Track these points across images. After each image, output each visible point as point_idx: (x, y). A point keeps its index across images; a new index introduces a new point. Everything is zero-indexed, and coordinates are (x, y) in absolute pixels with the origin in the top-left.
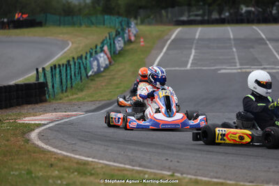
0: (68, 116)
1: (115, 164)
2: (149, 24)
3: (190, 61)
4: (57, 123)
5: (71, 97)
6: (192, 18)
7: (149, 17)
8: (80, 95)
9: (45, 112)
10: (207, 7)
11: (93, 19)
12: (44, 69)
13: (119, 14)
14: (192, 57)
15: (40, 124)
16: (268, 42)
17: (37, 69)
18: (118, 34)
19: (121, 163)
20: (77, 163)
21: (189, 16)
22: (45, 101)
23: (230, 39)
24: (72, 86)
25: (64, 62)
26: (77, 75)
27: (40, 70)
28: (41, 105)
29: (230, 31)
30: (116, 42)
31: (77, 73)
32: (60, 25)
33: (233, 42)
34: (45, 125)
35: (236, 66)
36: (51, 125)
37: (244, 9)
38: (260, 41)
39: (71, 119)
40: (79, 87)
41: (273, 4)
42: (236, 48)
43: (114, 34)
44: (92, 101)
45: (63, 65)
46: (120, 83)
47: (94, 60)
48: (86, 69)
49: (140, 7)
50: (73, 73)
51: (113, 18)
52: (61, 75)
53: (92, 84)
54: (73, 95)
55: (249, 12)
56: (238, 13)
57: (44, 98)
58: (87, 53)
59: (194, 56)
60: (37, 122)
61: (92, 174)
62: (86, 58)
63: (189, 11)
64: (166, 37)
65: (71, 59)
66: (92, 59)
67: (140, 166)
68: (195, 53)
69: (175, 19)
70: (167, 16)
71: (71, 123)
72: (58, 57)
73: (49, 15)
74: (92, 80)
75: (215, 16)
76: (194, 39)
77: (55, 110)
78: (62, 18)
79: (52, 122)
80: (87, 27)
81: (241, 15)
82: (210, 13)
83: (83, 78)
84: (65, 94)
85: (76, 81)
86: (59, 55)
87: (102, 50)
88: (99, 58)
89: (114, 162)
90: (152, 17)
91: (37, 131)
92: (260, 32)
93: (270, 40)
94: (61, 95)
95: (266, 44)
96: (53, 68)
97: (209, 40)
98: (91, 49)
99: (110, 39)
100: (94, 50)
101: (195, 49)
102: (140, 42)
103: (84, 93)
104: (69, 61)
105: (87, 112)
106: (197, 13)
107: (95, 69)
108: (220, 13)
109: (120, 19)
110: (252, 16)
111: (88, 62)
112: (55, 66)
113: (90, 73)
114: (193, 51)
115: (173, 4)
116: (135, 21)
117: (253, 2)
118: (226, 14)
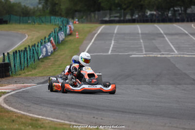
0: (25, 87)
1: (58, 120)
3: (111, 49)
4: (17, 91)
5: (27, 73)
6: (112, 19)
7: (82, 18)
8: (34, 72)
9: (9, 83)
10: (123, 11)
11: (43, 19)
12: (8, 53)
13: (61, 15)
14: (112, 46)
15: (5, 92)
16: (165, 36)
17: (4, 54)
18: (60, 29)
19: (62, 120)
20: (31, 119)
21: (110, 17)
22: (9, 76)
23: (138, 34)
24: (28, 66)
25: (23, 48)
26: (31, 58)
27: (6, 54)
28: (6, 78)
29: (139, 28)
30: (59, 35)
31: (31, 56)
32: (20, 23)
33: (140, 35)
34: (8, 92)
35: (142, 52)
36: (13, 93)
37: (149, 13)
38: (160, 35)
39: (27, 88)
40: (33, 66)
41: (169, 10)
42: (143, 40)
43: (58, 29)
44: (41, 76)
45: (22, 51)
46: (61, 64)
47: (43, 48)
48: (37, 54)
49: (76, 11)
50: (29, 56)
51: (57, 18)
52: (20, 58)
53: (42, 64)
54: (28, 72)
55: (152, 15)
56: (144, 15)
57: (8, 74)
58: (38, 42)
59: (114, 45)
60: (3, 91)
61: (41, 127)
62: (38, 46)
63: (110, 14)
64: (94, 32)
65: (28, 47)
66: (42, 47)
67: (75, 122)
68: (114, 43)
69: (100, 19)
70: (95, 17)
71: (27, 92)
72: (18, 45)
73: (12, 16)
74: (42, 61)
75: (128, 17)
76: (114, 33)
77: (16, 82)
78: (22, 18)
79: (14, 91)
80: (39, 24)
81: (147, 16)
82: (125, 16)
83: (35, 60)
84: (23, 72)
85: (31, 62)
86: (19, 44)
87: (49, 41)
88: (47, 46)
89: (57, 119)
90: (84, 18)
91: (3, 97)
92: (160, 29)
93: (166, 34)
94: (20, 72)
95: (164, 37)
96: (15, 53)
97: (124, 34)
98: (42, 40)
99: (55, 32)
100: (44, 41)
101: (114, 40)
102: (76, 35)
103: (36, 71)
104: (26, 48)
105: (38, 84)
106: (115, 15)
107: (44, 54)
108: (132, 15)
109: (62, 19)
110: (154, 18)
111: (39, 49)
112: (16, 51)
113: (41, 57)
114: (113, 42)
115: (99, 9)
116: (73, 21)
117: (155, 8)
118: (136, 16)
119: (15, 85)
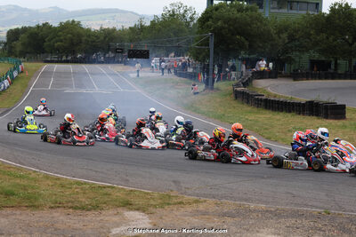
2: (31, 62)
18: (15, 69)
21: (51, 58)
29: (71, 68)
30: (14, 73)
33: (72, 75)
35: (73, 88)
42: (74, 78)
47: (2, 84)
49: (27, 53)
75: (64, 58)
76: (53, 72)
82: (62, 57)
87: (7, 78)
88: (5, 82)
99: (10, 71)
102: (26, 73)
106: (55, 57)
107: (2, 88)
108: (67, 57)
114: (52, 79)
115: (43, 52)
118: (69, 58)
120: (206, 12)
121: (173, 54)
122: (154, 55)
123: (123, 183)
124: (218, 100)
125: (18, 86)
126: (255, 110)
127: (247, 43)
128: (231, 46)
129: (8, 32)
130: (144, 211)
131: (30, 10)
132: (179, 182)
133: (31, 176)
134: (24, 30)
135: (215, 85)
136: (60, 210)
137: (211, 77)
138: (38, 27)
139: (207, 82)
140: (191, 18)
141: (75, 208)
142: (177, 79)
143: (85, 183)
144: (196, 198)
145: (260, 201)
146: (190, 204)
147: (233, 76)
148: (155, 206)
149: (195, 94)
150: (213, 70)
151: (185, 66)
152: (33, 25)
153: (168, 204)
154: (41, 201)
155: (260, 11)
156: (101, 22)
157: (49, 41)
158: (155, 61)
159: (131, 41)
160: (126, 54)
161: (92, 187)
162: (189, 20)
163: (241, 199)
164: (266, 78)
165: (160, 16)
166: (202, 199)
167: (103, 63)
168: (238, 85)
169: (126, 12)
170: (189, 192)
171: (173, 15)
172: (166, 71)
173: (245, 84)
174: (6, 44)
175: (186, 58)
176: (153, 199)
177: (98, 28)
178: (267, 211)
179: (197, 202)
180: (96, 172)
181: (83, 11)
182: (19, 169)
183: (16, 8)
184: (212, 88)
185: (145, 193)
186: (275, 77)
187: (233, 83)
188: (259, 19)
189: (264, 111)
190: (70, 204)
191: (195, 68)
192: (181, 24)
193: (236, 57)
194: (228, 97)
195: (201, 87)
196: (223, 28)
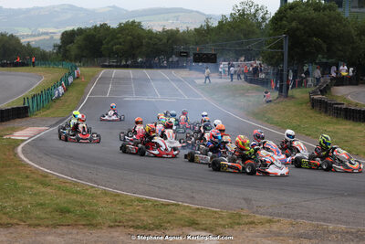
5: (42, 114)
6: (111, 63)
8: (48, 111)
13: (71, 61)
17: (24, 99)
18: (70, 74)
22: (28, 116)
23: (131, 78)
24: (43, 106)
30: (69, 79)
31: (46, 99)
33: (132, 80)
35: (133, 95)
36: (29, 140)
48: (51, 95)
49: (83, 56)
53: (54, 105)
58: (52, 86)
62: (51, 89)
69: (101, 64)
70: (97, 62)
75: (123, 63)
76: (112, 77)
82: (121, 61)
87: (61, 85)
88: (59, 89)
97: (120, 79)
98: (55, 83)
100: (56, 85)
101: (112, 84)
102: (82, 79)
103: (50, 111)
105: (51, 126)
106: (113, 61)
107: (56, 95)
114: (111, 86)
115: (101, 55)
118: (129, 62)
119: (32, 128)
120: (280, 12)
121: (243, 59)
122: (222, 59)
123: (187, 200)
124: (293, 109)
125: (73, 94)
126: (335, 120)
127: (325, 46)
128: (307, 50)
129: (63, 34)
130: (212, 231)
131: (86, 10)
132: (251, 200)
133: (88, 192)
134: (80, 31)
135: (290, 92)
136: (120, 229)
137: (285, 83)
138: (96, 27)
139: (280, 90)
140: (263, 18)
141: (137, 227)
142: (248, 85)
143: (147, 200)
144: (269, 217)
145: (339, 221)
146: (262, 223)
147: (310, 83)
148: (224, 226)
149: (267, 102)
150: (288, 76)
151: (256, 71)
152: (90, 26)
153: (239, 224)
154: (99, 219)
155: (340, 10)
156: (164, 23)
157: (107, 43)
158: (223, 65)
159: (197, 44)
160: (192, 57)
161: (155, 205)
162: (260, 20)
163: (318, 219)
164: (346, 85)
165: (228, 16)
166: (276, 219)
167: (165, 67)
168: (315, 93)
169: (192, 11)
170: (262, 210)
171: (243, 15)
172: (235, 77)
173: (323, 92)
174: (60, 47)
175: (258, 62)
176: (222, 218)
177: (160, 30)
178: (347, 232)
179: (270, 221)
180: (159, 187)
181: (144, 10)
182: (76, 184)
183: (72, 8)
184: (287, 96)
185: (213, 212)
186: (357, 84)
187: (310, 90)
188: (339, 19)
189: (344, 122)
190: (131, 223)
191: (267, 74)
192: (252, 25)
193: (312, 62)
194: (304, 106)
195: (274, 95)
196: (298, 29)
